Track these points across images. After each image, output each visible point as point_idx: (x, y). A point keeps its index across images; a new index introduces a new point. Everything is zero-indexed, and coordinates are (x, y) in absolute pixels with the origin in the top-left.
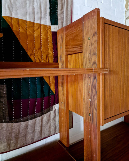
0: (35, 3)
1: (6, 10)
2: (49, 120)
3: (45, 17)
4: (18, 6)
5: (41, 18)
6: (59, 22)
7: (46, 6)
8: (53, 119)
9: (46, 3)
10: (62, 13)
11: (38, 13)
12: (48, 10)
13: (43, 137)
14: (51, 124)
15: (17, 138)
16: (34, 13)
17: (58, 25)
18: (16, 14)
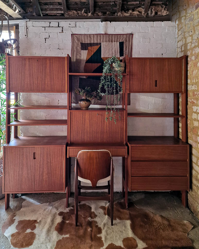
0: (113, 50)
1: (102, 55)
3: (117, 54)
4: (106, 52)
5: (115, 55)
6: (124, 55)
7: (118, 49)
9: (118, 48)
10: (126, 50)
11: (114, 53)
12: (119, 51)
16: (112, 54)
17: (123, 56)
18: (106, 56)
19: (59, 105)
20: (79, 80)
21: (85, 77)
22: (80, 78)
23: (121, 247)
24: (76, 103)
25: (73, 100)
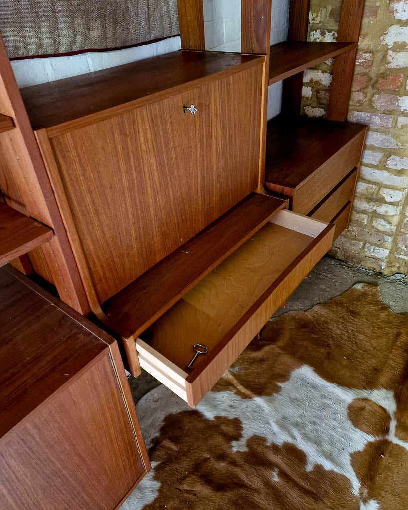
23: (371, 442)
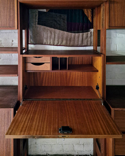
2: (87, 37)
8: (90, 37)
13: (83, 45)
14: (88, 39)
15: (70, 41)
19: (13, 46)
20: (37, 14)
21: (45, 10)
22: (39, 11)
24: (34, 43)
25: (30, 40)
